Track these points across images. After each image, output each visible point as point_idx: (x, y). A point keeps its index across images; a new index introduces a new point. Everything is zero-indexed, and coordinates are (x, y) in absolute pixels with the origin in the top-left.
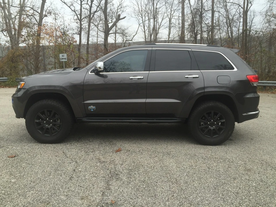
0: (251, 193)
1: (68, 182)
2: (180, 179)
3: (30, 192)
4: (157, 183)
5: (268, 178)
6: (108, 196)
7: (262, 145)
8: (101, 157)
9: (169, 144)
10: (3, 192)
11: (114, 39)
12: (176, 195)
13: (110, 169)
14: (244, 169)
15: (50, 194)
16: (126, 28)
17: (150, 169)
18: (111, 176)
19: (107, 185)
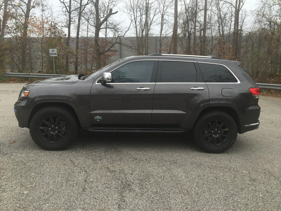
0: (259, 204)
1: (82, 194)
2: (191, 190)
3: (46, 205)
4: (169, 194)
5: (273, 188)
6: (124, 209)
7: (262, 153)
8: (110, 166)
9: (173, 152)
10: (18, 205)
11: (105, 33)
12: (190, 208)
13: (121, 179)
14: (249, 179)
15: (66, 207)
16: (118, 23)
17: (160, 180)
18: (124, 186)
19: (122, 196)
